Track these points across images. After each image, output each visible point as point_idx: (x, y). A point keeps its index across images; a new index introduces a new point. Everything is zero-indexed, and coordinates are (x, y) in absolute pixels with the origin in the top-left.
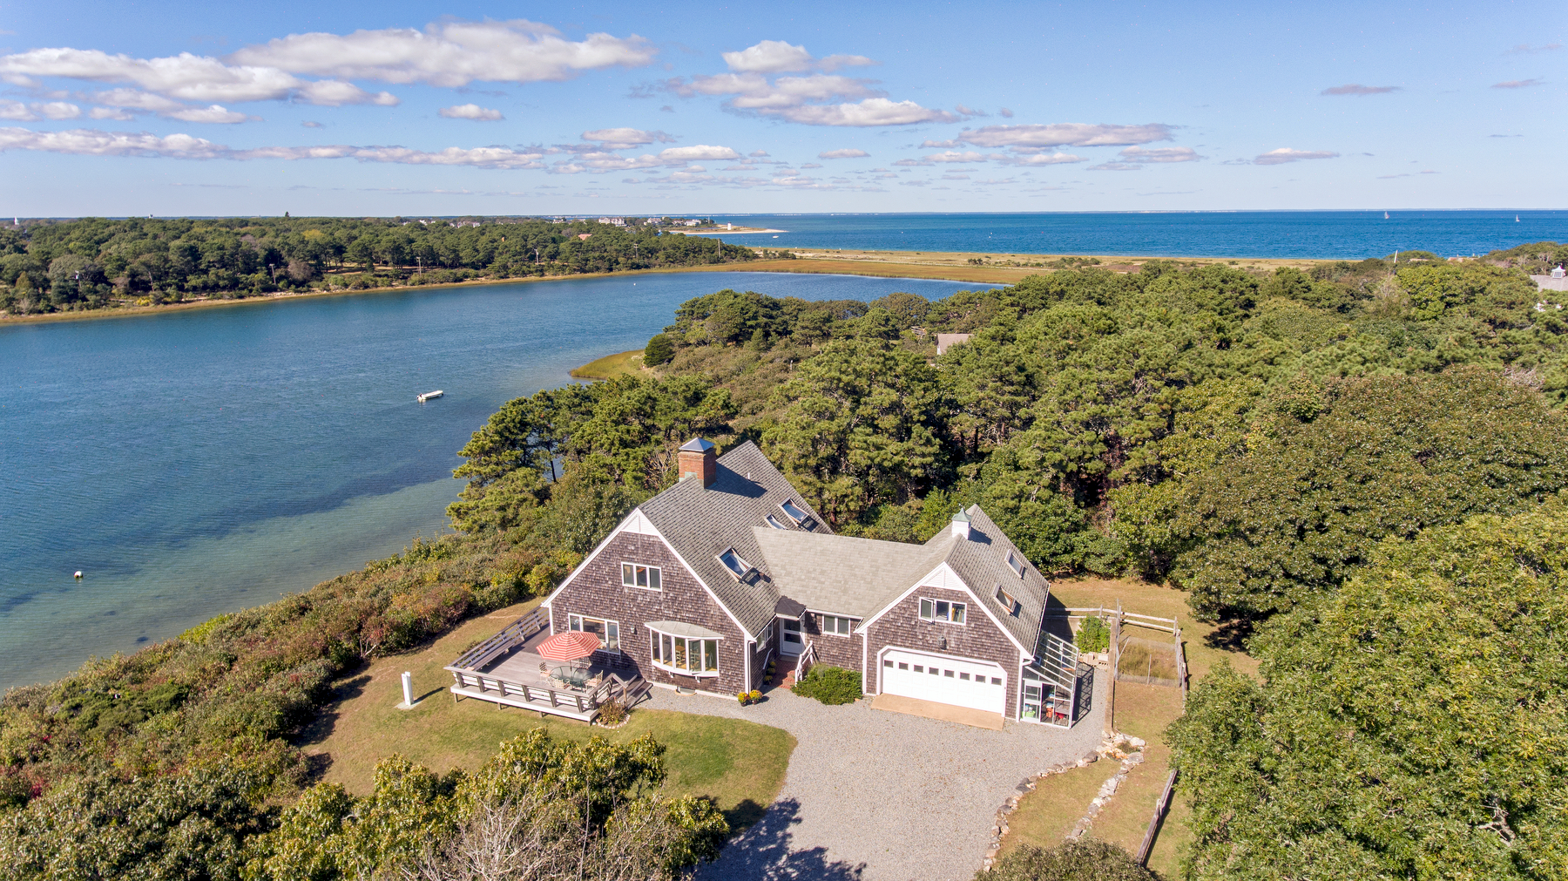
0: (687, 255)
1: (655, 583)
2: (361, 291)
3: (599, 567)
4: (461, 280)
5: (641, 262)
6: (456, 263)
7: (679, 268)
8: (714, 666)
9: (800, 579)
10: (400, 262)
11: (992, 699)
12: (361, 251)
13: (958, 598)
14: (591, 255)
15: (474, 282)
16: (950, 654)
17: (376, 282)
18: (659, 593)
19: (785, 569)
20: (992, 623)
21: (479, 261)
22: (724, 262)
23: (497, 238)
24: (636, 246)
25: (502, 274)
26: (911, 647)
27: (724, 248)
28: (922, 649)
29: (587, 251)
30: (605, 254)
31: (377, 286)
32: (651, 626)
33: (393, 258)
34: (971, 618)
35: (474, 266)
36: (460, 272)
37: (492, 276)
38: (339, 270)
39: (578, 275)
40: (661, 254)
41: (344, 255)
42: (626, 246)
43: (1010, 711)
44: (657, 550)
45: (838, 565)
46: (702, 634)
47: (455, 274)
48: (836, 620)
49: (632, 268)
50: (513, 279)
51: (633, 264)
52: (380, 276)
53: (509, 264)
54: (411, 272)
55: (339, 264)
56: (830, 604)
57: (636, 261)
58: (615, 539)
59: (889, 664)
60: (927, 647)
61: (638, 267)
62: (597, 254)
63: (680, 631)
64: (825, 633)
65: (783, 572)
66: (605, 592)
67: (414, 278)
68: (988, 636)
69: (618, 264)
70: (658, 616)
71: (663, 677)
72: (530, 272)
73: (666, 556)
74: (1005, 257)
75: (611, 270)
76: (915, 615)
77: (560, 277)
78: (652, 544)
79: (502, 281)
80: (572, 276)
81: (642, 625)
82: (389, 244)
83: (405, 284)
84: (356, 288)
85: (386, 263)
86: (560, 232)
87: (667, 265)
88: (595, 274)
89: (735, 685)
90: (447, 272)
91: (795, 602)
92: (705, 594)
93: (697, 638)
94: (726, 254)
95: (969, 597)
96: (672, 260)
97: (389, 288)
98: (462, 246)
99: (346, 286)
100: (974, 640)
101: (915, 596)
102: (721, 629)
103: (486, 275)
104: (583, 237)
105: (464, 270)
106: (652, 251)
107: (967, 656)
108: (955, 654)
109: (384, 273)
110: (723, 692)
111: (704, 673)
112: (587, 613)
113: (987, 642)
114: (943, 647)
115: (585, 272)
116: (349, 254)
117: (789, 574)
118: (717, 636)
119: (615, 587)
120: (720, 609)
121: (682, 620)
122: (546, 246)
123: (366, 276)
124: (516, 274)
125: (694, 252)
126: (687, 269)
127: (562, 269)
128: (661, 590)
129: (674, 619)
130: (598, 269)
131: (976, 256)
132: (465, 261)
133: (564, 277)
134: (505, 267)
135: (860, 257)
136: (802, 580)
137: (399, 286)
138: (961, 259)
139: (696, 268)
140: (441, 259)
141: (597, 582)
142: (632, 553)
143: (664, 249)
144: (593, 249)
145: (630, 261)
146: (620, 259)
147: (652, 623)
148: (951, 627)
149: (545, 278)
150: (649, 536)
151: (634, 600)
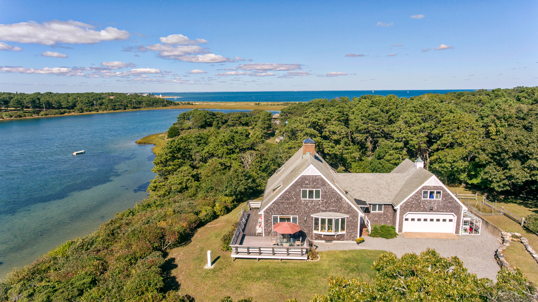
0: (153, 104)
1: (318, 196)
2: (18, 118)
3: (290, 192)
4: (63, 114)
5: (137, 106)
6: (60, 107)
7: (151, 108)
8: (344, 230)
9: (359, 191)
10: (35, 107)
11: (449, 228)
12: (17, 103)
13: (438, 189)
14: (117, 104)
15: (69, 114)
16: (434, 212)
17: (25, 115)
18: (319, 200)
19: (351, 188)
20: (452, 197)
21: (70, 106)
22: (168, 106)
23: (76, 98)
24: (134, 100)
25: (80, 111)
26: (418, 211)
27: (167, 101)
28: (423, 211)
29: (115, 102)
30: (122, 104)
31: (26, 117)
32: (314, 216)
33: (32, 105)
34: (444, 196)
35: (67, 108)
36: (62, 111)
37: (76, 112)
38: (6, 111)
39: (112, 111)
40: (144, 103)
41: (9, 104)
42: (130, 100)
43: (457, 231)
44: (320, 182)
45: (373, 184)
46: (339, 216)
47: (60, 111)
48: (377, 206)
49: (133, 108)
50: (85, 113)
51: (134, 107)
52: (26, 112)
53: (83, 108)
54: (40, 111)
55: (6, 108)
56: (375, 199)
57: (134, 106)
58: (299, 179)
59: (407, 220)
60: (425, 210)
61: (136, 108)
62: (119, 103)
63: (330, 216)
64: (372, 212)
65: (351, 190)
66: (292, 203)
67: (42, 113)
68: (450, 202)
69: (128, 107)
70: (318, 211)
71: (319, 237)
72: (93, 110)
73: (324, 183)
74: (265, 103)
75: (125, 109)
76: (420, 198)
77: (105, 112)
78: (318, 179)
79: (81, 114)
80: (110, 112)
81: (309, 216)
82: (30, 100)
83: (39, 115)
84: (16, 117)
85: (28, 108)
86: (101, 96)
87: (147, 107)
88: (119, 111)
89: (353, 236)
90: (57, 111)
91: (360, 200)
92: (341, 198)
93: (338, 218)
94: (168, 104)
95: (443, 188)
96: (148, 105)
97: (31, 117)
98: (62, 101)
99: (11, 116)
100: (444, 205)
101: (420, 190)
102: (347, 213)
103: (74, 111)
104: (112, 97)
105: (64, 110)
106: (140, 103)
107: (441, 212)
108: (436, 212)
109: (28, 111)
110: (347, 240)
111: (340, 232)
112: (282, 214)
113: (449, 205)
114: (431, 210)
115: (115, 110)
116: (11, 104)
117: (354, 190)
118: (346, 216)
119: (297, 200)
120: (348, 203)
121: (330, 211)
122: (97, 101)
123: (20, 113)
124: (87, 111)
125: (156, 103)
126: (154, 109)
127: (106, 109)
128: (320, 199)
129: (325, 211)
130: (120, 109)
131: (257, 103)
132: (64, 106)
133: (107, 112)
134: (81, 109)
135: (216, 104)
136: (360, 192)
137: (35, 116)
138: (252, 104)
139: (158, 108)
140: (53, 105)
141: (288, 199)
142: (307, 184)
143: (145, 101)
144: (117, 102)
145: (132, 106)
146: (128, 105)
147: (314, 214)
148: (435, 201)
149: (99, 112)
150: (316, 176)
151: (306, 205)
